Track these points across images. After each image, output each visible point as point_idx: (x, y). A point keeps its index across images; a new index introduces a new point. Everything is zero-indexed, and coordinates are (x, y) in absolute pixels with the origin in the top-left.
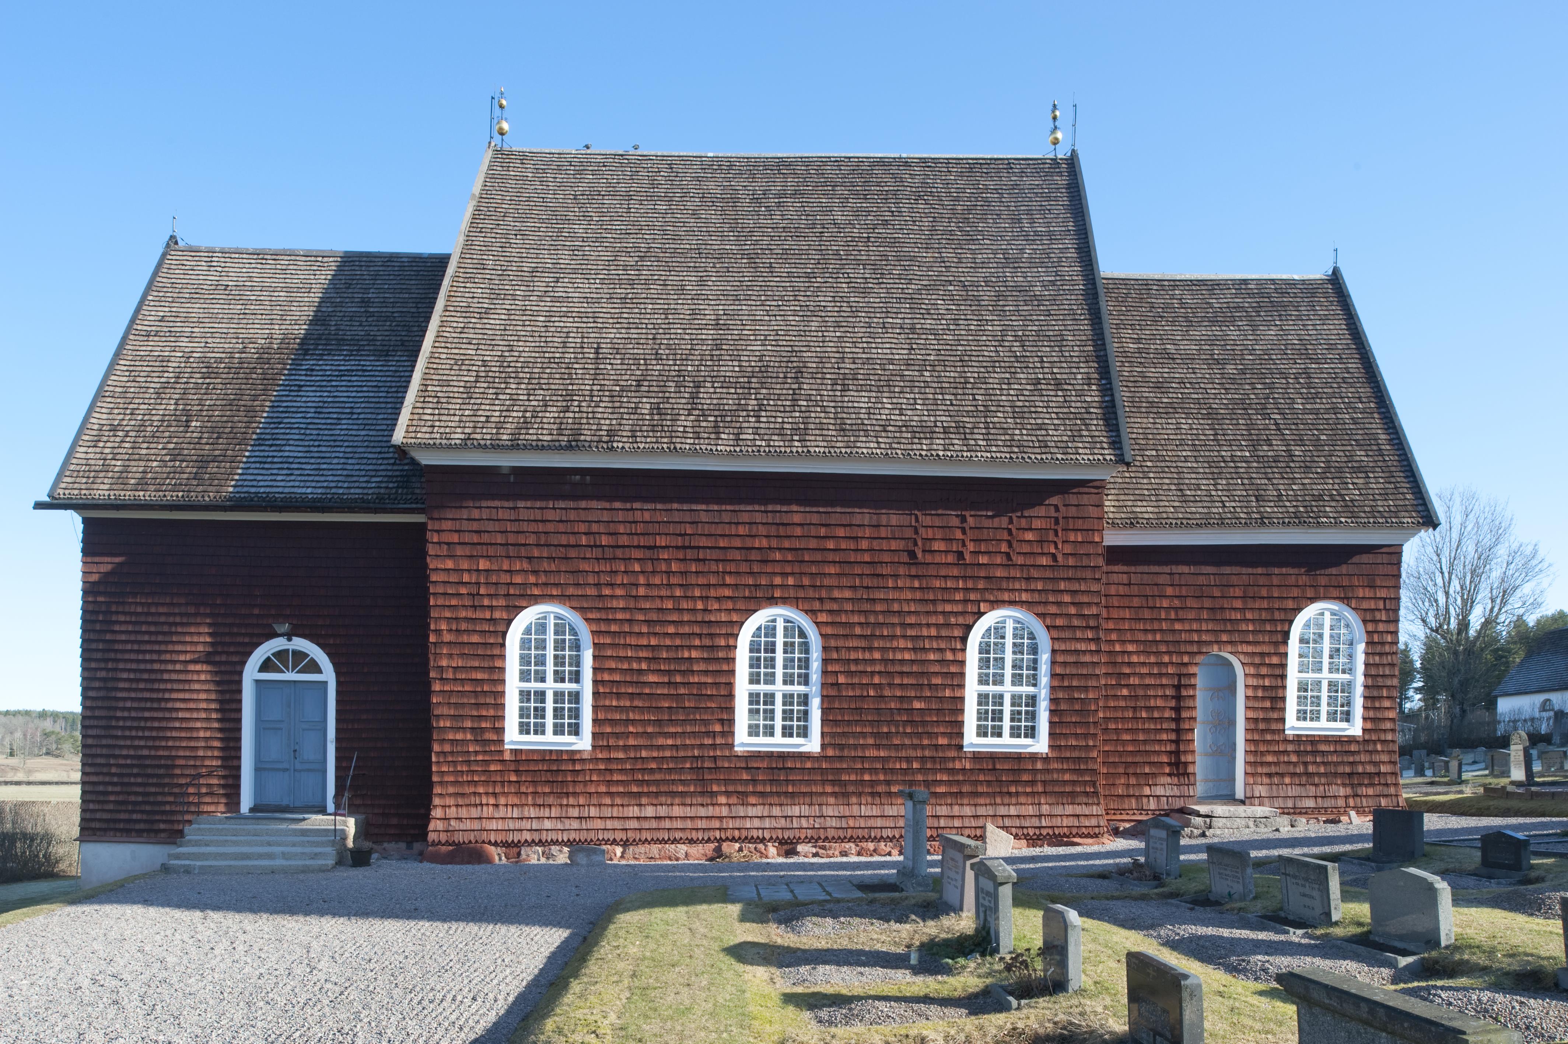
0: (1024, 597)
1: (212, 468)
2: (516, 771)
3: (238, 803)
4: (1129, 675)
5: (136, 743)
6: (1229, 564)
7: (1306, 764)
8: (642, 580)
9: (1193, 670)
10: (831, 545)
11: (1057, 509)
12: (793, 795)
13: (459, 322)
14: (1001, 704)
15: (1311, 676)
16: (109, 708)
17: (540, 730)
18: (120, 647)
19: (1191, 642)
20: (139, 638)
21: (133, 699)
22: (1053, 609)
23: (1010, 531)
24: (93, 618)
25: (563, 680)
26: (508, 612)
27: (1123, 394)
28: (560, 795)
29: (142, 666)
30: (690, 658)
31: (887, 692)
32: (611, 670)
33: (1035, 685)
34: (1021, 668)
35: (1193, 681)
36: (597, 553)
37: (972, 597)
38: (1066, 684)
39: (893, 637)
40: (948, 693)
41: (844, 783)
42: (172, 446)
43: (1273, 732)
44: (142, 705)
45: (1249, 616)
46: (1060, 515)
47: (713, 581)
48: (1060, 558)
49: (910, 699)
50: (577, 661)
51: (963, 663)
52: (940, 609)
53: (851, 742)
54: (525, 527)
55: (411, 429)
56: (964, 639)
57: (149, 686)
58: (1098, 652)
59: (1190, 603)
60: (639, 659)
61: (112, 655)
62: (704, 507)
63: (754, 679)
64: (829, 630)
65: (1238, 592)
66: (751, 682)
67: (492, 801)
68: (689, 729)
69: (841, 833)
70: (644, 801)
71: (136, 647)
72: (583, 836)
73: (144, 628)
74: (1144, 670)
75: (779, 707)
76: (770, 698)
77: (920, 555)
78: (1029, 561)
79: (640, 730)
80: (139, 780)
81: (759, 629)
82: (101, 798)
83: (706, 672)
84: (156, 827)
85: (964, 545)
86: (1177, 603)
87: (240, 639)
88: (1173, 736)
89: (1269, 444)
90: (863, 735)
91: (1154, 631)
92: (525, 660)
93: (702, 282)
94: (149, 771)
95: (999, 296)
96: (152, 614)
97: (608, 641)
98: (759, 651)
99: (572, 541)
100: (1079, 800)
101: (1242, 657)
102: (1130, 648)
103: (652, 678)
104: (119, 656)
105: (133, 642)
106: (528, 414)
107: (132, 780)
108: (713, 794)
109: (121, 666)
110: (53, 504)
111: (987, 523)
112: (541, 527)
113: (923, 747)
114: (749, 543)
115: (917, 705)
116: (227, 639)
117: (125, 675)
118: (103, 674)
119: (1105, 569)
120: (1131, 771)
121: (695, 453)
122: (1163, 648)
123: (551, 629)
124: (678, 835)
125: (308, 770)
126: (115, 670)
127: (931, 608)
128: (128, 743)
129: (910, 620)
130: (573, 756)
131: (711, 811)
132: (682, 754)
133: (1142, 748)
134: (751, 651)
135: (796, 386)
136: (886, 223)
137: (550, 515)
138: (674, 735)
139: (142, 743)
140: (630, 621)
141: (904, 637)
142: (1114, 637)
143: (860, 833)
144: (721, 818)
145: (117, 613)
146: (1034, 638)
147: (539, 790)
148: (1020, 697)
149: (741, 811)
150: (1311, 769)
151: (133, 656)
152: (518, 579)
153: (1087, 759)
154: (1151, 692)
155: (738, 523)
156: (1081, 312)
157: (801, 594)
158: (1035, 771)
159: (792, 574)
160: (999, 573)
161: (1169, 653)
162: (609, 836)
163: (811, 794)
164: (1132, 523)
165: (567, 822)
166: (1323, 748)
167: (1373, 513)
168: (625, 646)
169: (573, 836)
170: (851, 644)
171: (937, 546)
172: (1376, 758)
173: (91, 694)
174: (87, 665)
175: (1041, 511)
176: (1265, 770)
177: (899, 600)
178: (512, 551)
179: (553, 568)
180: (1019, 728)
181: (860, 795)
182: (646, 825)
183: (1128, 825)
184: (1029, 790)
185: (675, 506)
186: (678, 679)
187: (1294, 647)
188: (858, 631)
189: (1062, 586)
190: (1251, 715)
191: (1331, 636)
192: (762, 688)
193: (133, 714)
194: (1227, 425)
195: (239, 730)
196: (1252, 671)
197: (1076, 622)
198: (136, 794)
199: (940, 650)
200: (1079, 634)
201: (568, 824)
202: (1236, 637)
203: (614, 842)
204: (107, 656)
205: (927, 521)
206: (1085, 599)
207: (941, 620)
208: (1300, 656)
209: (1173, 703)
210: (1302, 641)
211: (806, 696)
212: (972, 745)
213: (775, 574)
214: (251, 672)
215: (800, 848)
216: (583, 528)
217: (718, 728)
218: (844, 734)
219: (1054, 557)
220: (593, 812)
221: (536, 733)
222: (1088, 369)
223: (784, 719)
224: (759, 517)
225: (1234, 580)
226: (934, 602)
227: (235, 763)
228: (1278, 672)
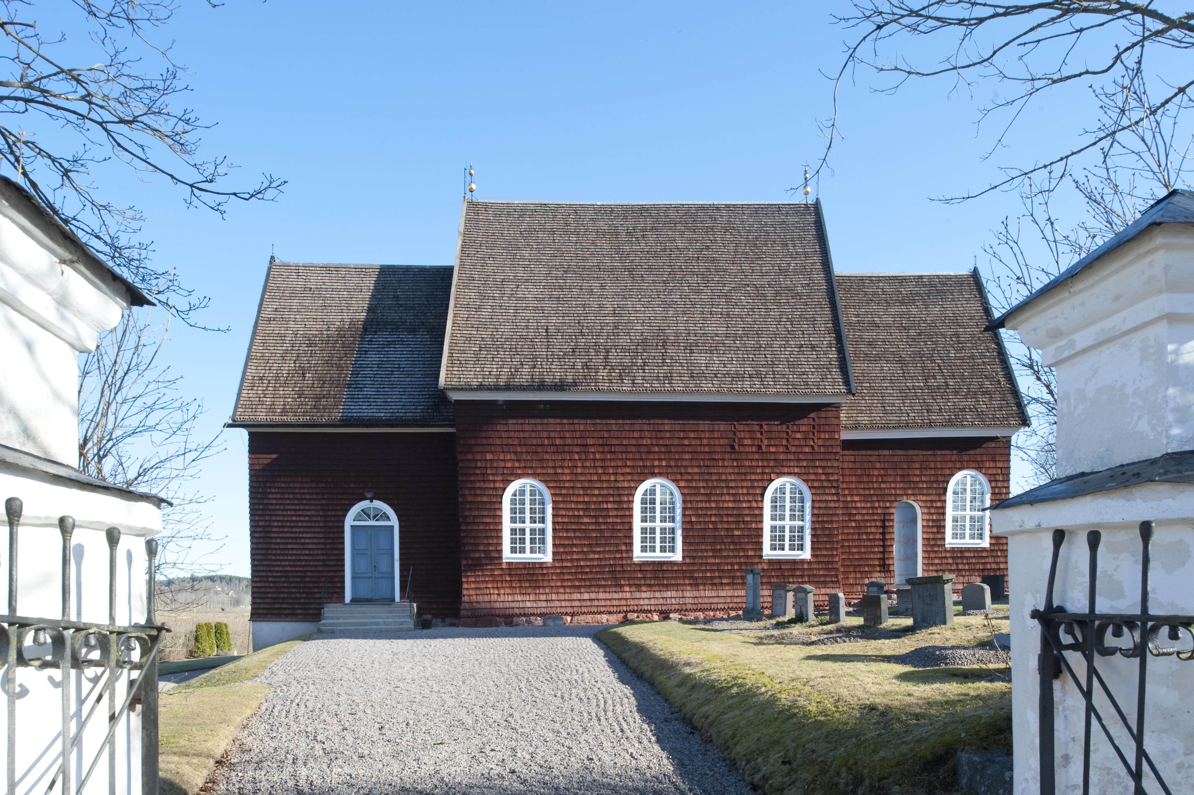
0: (796, 470)
1: (324, 402)
2: (510, 575)
3: (344, 597)
4: (855, 514)
5: (283, 563)
6: (913, 449)
7: (957, 564)
8: (579, 464)
9: (892, 511)
10: (686, 442)
11: (814, 420)
12: (667, 585)
13: (464, 314)
14: (784, 532)
15: (960, 513)
16: (267, 543)
17: (522, 550)
18: (273, 507)
19: (891, 495)
20: (284, 502)
21: (281, 538)
22: (812, 477)
23: (787, 433)
24: (257, 490)
25: (535, 522)
26: (504, 484)
27: (849, 349)
28: (535, 588)
29: (286, 519)
30: (607, 509)
31: (719, 526)
32: (562, 516)
33: (803, 520)
34: (795, 511)
35: (892, 517)
36: (553, 449)
37: (767, 471)
38: (820, 519)
39: (722, 494)
40: (754, 526)
41: (696, 578)
42: (297, 389)
43: (939, 546)
44: (286, 541)
45: (924, 479)
46: (816, 424)
47: (620, 464)
48: (816, 448)
49: (732, 530)
50: (543, 511)
51: (761, 509)
52: (748, 478)
53: (700, 554)
54: (512, 434)
55: (448, 380)
56: (762, 495)
57: (290, 530)
58: (838, 501)
59: (890, 472)
60: (578, 510)
61: (268, 512)
62: (614, 422)
63: (644, 520)
64: (686, 491)
65: (917, 465)
66: (642, 521)
67: (496, 592)
68: (607, 549)
69: (695, 607)
70: (582, 590)
71: (282, 507)
72: (549, 611)
73: (286, 496)
74: (864, 511)
75: (658, 536)
76: (653, 531)
77: (737, 447)
78: (799, 450)
79: (580, 550)
80: (286, 585)
81: (646, 491)
82: (263, 596)
83: (617, 516)
84: (296, 612)
85: (762, 441)
86: (882, 472)
87: (343, 502)
88: (881, 549)
89: (934, 377)
90: (706, 550)
91: (869, 489)
92: (513, 511)
93: (602, 287)
94: (291, 579)
95: (777, 293)
96: (291, 488)
97: (561, 499)
98: (646, 504)
99: (540, 442)
100: (828, 585)
101: (920, 503)
102: (856, 499)
103: (586, 520)
104: (272, 513)
105: (280, 504)
106: (513, 370)
107: (281, 585)
108: (621, 586)
109: (274, 518)
110: (234, 424)
111: (775, 428)
112: (522, 435)
113: (740, 557)
114: (640, 442)
115: (736, 533)
116: (335, 502)
117: (276, 524)
118: (263, 523)
119: (842, 453)
120: (857, 570)
121: (610, 391)
122: (875, 499)
123: (528, 493)
124: (602, 609)
125: (383, 578)
126: (270, 521)
127: (743, 477)
128: (279, 563)
129: (732, 484)
130: (541, 566)
131: (620, 595)
132: (603, 563)
133: (864, 556)
134: (642, 504)
135: (663, 351)
136: (708, 248)
137: (527, 428)
138: (599, 553)
139: (287, 563)
140: (573, 488)
141: (729, 494)
142: (846, 492)
143: (705, 606)
144: (626, 599)
145: (270, 487)
146: (802, 494)
147: (523, 585)
148: (795, 527)
149: (638, 595)
150: (960, 567)
151: (280, 513)
152: (509, 465)
153: (832, 562)
154: (868, 524)
155: (633, 431)
156: (825, 303)
157: (670, 471)
158: (803, 570)
159: (665, 459)
160: (782, 457)
161: (878, 501)
162: (564, 610)
163: (677, 585)
164: (856, 427)
165: (539, 603)
166: (967, 554)
167: (994, 418)
168: (571, 502)
169: (543, 610)
170: (699, 498)
171: (746, 442)
172: (998, 560)
173: (257, 535)
174: (253, 518)
175: (805, 421)
176: (934, 568)
177: (725, 474)
178: (505, 449)
179: (529, 458)
180: (794, 545)
181: (705, 585)
182: (584, 604)
183: (856, 601)
184: (800, 580)
185: (598, 421)
186: (601, 520)
187: (949, 497)
188: (702, 491)
189: (817, 464)
190: (926, 536)
191: (971, 490)
192: (648, 525)
193: (281, 546)
194: (911, 367)
195: (343, 554)
196: (926, 511)
197: (825, 484)
198: (284, 593)
199: (749, 501)
200: (827, 491)
201: (540, 604)
202: (916, 492)
203: (566, 614)
204: (264, 513)
205: (741, 428)
206: (830, 471)
207: (749, 484)
208: (954, 502)
209: (881, 530)
210: (954, 493)
211: (673, 529)
212: (768, 555)
213: (654, 459)
214: (349, 521)
215: (671, 615)
216: (545, 435)
217: (624, 548)
218: (695, 550)
219: (813, 447)
220: (554, 597)
221: (520, 552)
222: (830, 338)
223: (661, 542)
224: (645, 428)
225: (915, 458)
226: (745, 474)
227: (341, 574)
228: (941, 511)
